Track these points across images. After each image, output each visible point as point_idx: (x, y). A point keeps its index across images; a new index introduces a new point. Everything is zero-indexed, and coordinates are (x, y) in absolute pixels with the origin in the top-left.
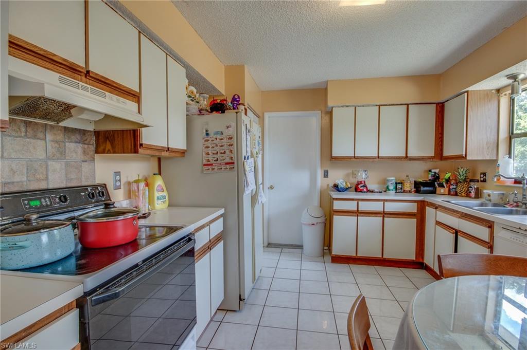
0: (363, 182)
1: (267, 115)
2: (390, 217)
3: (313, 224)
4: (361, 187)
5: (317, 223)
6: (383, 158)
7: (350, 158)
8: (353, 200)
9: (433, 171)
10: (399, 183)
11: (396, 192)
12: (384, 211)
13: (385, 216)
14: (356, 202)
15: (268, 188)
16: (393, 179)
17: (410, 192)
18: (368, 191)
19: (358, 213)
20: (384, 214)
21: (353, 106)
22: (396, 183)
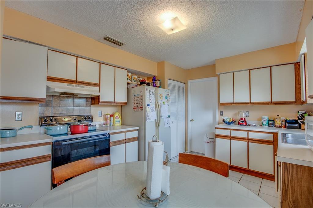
0: (243, 119)
1: (189, 82)
2: (253, 142)
3: (208, 142)
4: (241, 122)
5: (210, 142)
6: (254, 103)
7: (231, 104)
8: (227, 129)
9: (300, 112)
10: (271, 120)
11: (269, 127)
12: (248, 138)
13: (249, 141)
14: (230, 130)
15: (191, 121)
16: (266, 118)
17: (281, 127)
18: (246, 124)
19: (230, 138)
20: (248, 140)
21: (232, 72)
22: (269, 120)
